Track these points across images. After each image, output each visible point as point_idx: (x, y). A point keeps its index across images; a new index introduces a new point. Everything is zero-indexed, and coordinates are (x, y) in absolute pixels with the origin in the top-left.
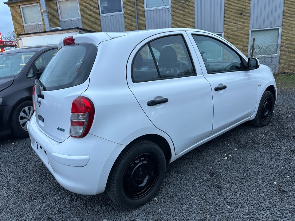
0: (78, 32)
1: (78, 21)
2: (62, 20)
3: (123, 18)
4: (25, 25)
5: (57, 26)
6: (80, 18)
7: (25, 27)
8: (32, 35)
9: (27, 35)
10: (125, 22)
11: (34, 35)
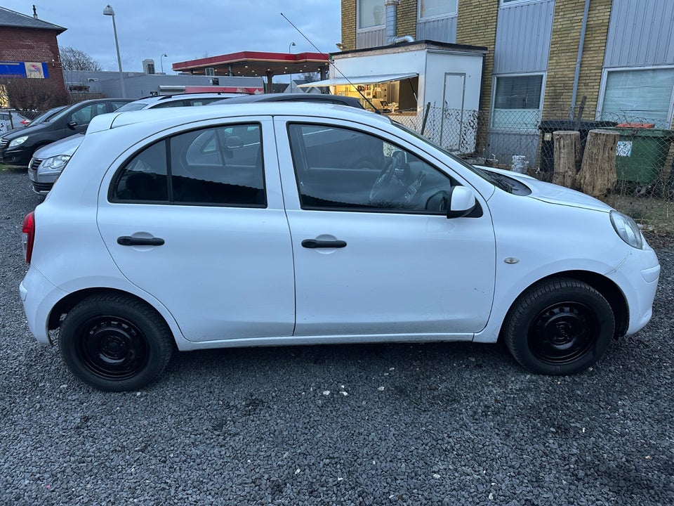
0: (426, 50)
1: (450, 21)
2: (423, 19)
3: (552, 11)
4: (359, 31)
5: (406, 34)
6: (455, 13)
7: (357, 36)
8: (349, 55)
9: (343, 56)
10: (555, 21)
11: (353, 54)
